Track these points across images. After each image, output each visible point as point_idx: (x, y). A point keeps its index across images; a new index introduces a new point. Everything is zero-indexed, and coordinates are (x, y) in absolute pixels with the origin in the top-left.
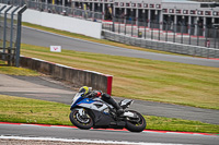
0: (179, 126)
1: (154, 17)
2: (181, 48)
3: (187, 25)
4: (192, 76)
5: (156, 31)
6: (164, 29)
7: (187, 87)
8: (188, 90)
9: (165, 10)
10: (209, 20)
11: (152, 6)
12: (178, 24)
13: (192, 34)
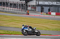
0: (15, 33)
1: (7, 4)
2: (15, 12)
3: (16, 6)
4: (18, 20)
5: (8, 8)
6: (10, 7)
7: (17, 22)
8: (17, 23)
9: (10, 2)
10: (22, 4)
11: (7, 1)
12: (14, 6)
13: (18, 8)
